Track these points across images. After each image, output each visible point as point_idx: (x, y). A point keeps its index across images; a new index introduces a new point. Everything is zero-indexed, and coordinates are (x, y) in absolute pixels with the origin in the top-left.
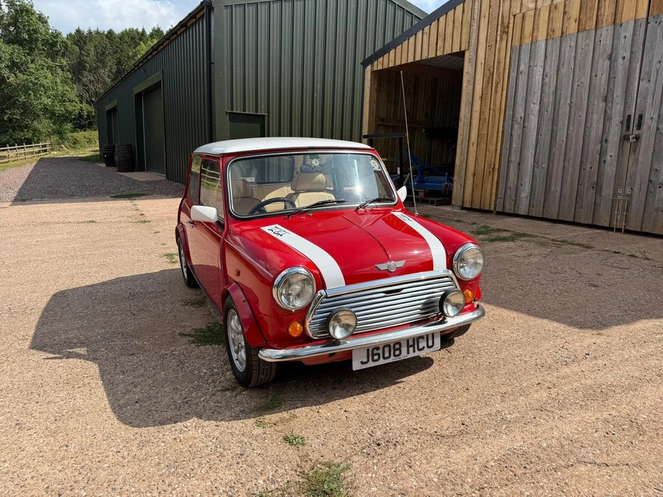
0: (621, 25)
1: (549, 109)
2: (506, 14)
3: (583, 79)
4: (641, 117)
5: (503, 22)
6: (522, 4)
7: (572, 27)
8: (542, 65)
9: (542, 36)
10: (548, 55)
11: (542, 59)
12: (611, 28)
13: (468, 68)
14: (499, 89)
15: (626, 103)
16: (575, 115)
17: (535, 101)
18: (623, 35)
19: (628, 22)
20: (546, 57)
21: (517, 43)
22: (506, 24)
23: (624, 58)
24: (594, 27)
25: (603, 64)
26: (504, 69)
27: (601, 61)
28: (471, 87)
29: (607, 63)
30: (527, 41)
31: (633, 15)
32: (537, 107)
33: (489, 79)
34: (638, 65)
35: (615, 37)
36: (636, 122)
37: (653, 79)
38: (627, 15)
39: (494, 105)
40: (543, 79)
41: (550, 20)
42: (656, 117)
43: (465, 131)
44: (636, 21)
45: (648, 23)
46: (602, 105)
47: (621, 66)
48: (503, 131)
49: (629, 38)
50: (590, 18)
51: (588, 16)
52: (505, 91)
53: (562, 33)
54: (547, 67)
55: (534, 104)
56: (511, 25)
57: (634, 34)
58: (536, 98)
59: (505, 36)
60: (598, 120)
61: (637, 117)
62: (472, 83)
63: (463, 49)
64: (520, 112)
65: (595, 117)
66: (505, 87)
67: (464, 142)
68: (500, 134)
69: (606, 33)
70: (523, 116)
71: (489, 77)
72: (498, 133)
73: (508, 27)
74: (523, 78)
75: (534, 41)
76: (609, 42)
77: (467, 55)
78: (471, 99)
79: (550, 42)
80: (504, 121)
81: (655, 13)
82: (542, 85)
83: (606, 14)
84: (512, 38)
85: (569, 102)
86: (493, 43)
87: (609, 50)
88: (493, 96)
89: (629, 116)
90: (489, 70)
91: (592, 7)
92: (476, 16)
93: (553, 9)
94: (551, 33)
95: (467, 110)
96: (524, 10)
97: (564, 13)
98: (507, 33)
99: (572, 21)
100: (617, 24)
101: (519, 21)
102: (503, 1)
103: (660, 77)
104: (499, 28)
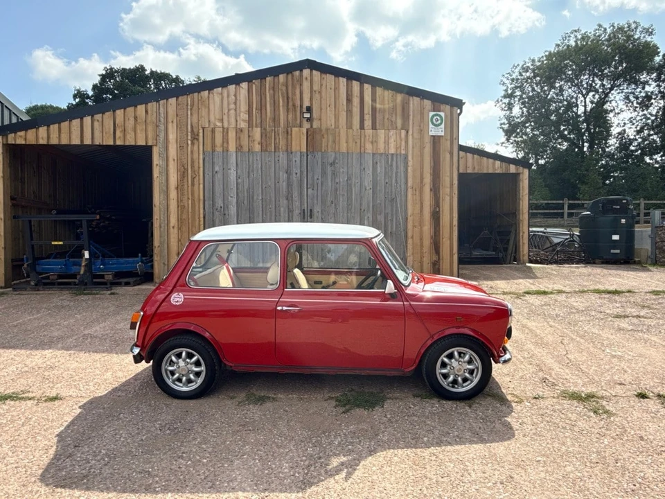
0: (291, 153)
1: (245, 202)
2: (195, 125)
3: (269, 184)
4: (311, 210)
5: (192, 130)
6: (209, 121)
7: (257, 148)
8: (235, 169)
9: (232, 147)
10: (239, 163)
11: (235, 165)
12: (285, 153)
13: (156, 160)
14: (196, 183)
15: (301, 202)
16: (266, 207)
17: (232, 195)
18: (294, 160)
19: (296, 152)
20: (237, 164)
21: (209, 148)
22: (196, 133)
23: (296, 174)
24: (273, 150)
25: (283, 176)
26: (199, 168)
27: (281, 174)
28: (164, 178)
29: (285, 175)
30: (219, 149)
31: (298, 148)
32: (235, 200)
33: (183, 174)
34: (305, 179)
35: (289, 160)
36: (309, 214)
37: (315, 188)
38: (295, 148)
39: (193, 195)
40: (237, 180)
41: (238, 139)
42: (320, 211)
43: (162, 216)
44: (301, 152)
45: (307, 155)
46: (285, 202)
47: (295, 178)
48: (204, 217)
49: (298, 162)
50: (270, 144)
51: (268, 142)
52: (201, 186)
53: (249, 150)
54: (239, 171)
55: (231, 197)
56: (201, 134)
57: (301, 161)
58: (233, 193)
59: (195, 141)
60: (285, 212)
61: (309, 211)
62: (164, 174)
63: (150, 144)
64: (219, 203)
65: (282, 209)
66: (201, 181)
67: (162, 225)
68: (202, 219)
69: (282, 157)
70: (222, 205)
71: (184, 172)
72: (199, 218)
73: (198, 135)
74: (219, 177)
75: (226, 150)
76: (285, 162)
77: (155, 151)
78: (165, 188)
79: (239, 154)
80: (204, 209)
81: (311, 150)
82: (237, 184)
83: (281, 144)
84: (204, 145)
85: (260, 198)
86: (185, 145)
87: (286, 167)
88: (190, 188)
89: (304, 210)
90: (183, 166)
91: (270, 138)
92: (162, 119)
93: (239, 131)
94: (239, 148)
95: (162, 198)
96: (212, 126)
97: (249, 136)
98: (198, 140)
99: (256, 143)
100: (289, 152)
101: (208, 134)
102: (191, 114)
103: (320, 188)
104: (189, 134)
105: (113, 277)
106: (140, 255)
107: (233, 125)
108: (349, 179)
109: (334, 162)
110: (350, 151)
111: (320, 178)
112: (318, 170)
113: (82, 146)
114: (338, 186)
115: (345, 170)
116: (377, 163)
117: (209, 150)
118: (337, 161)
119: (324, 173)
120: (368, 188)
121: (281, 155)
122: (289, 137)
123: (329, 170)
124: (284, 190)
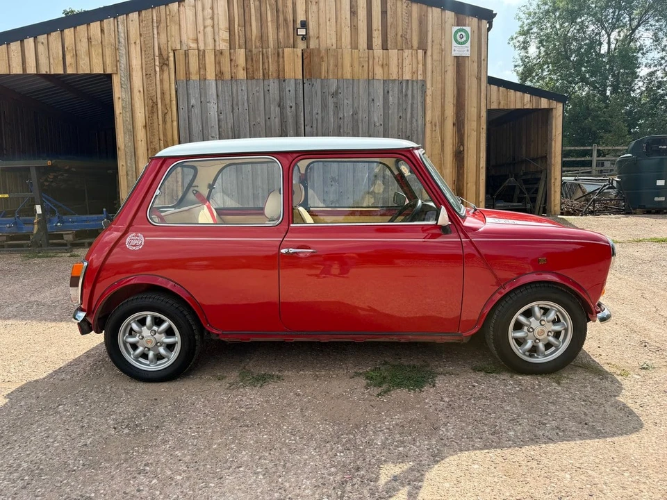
0: (284, 81)
2: (163, 47)
3: (259, 120)
5: (160, 54)
6: (181, 41)
7: (242, 74)
8: (215, 102)
9: (211, 75)
10: (220, 94)
11: (215, 97)
12: (276, 81)
13: (118, 92)
14: (169, 120)
17: (213, 135)
18: (287, 89)
19: (290, 79)
20: (217, 95)
21: (182, 76)
22: (165, 57)
23: (291, 107)
24: (261, 77)
25: (275, 110)
26: (171, 101)
27: (272, 108)
28: (128, 115)
29: (278, 109)
30: (194, 77)
31: (292, 74)
33: (152, 109)
34: (302, 114)
35: (281, 90)
37: (315, 125)
38: (288, 74)
39: (165, 135)
40: (218, 115)
41: (218, 63)
43: (129, 161)
44: (295, 80)
45: (303, 83)
47: (289, 113)
49: (293, 92)
50: (257, 69)
51: (255, 67)
52: (175, 123)
53: (232, 77)
54: (221, 105)
56: (171, 59)
57: (296, 90)
58: (215, 132)
59: (165, 68)
62: (129, 109)
63: (109, 71)
66: (175, 118)
67: (130, 173)
69: (273, 86)
71: (152, 107)
73: (168, 60)
74: (196, 111)
75: (203, 79)
76: (277, 93)
77: (116, 81)
78: (130, 127)
79: (220, 83)
81: (308, 77)
82: (219, 121)
83: (271, 69)
84: (175, 72)
86: (153, 72)
87: (277, 98)
88: (161, 126)
90: (151, 99)
91: (257, 61)
92: (122, 41)
93: (218, 54)
94: (219, 75)
95: (127, 139)
96: (185, 48)
97: (231, 60)
98: (167, 65)
99: (240, 69)
100: (281, 80)
101: (180, 57)
102: (158, 33)
103: (319, 125)
104: (157, 58)
105: (73, 237)
106: (104, 210)
107: (211, 46)
108: (355, 113)
109: (337, 92)
110: (356, 78)
111: (320, 112)
112: (317, 102)
113: (25, 77)
114: (341, 122)
115: (350, 102)
116: (388, 92)
117: (182, 78)
118: (340, 91)
119: (324, 106)
120: (377, 124)
121: (272, 84)
122: (281, 60)
123: (331, 101)
124: (277, 128)
